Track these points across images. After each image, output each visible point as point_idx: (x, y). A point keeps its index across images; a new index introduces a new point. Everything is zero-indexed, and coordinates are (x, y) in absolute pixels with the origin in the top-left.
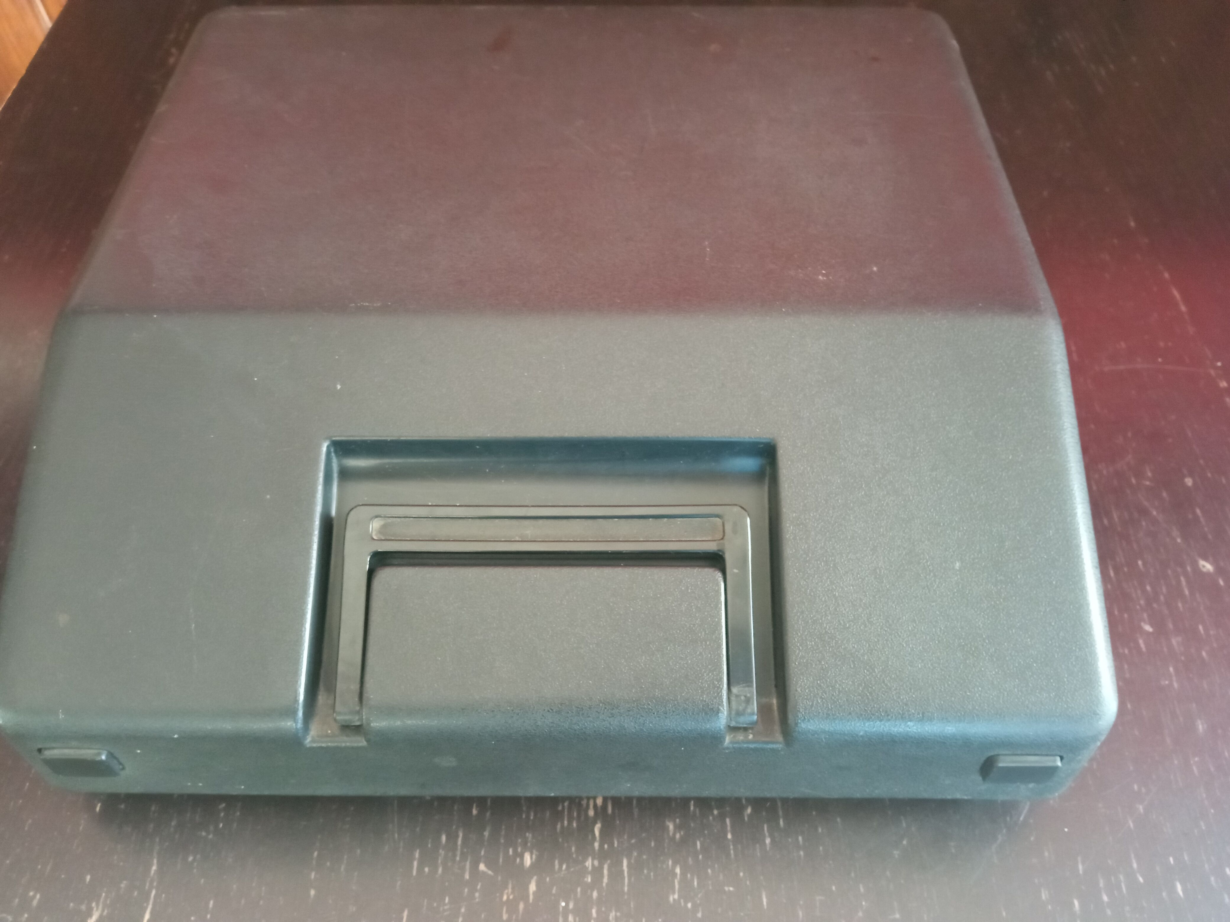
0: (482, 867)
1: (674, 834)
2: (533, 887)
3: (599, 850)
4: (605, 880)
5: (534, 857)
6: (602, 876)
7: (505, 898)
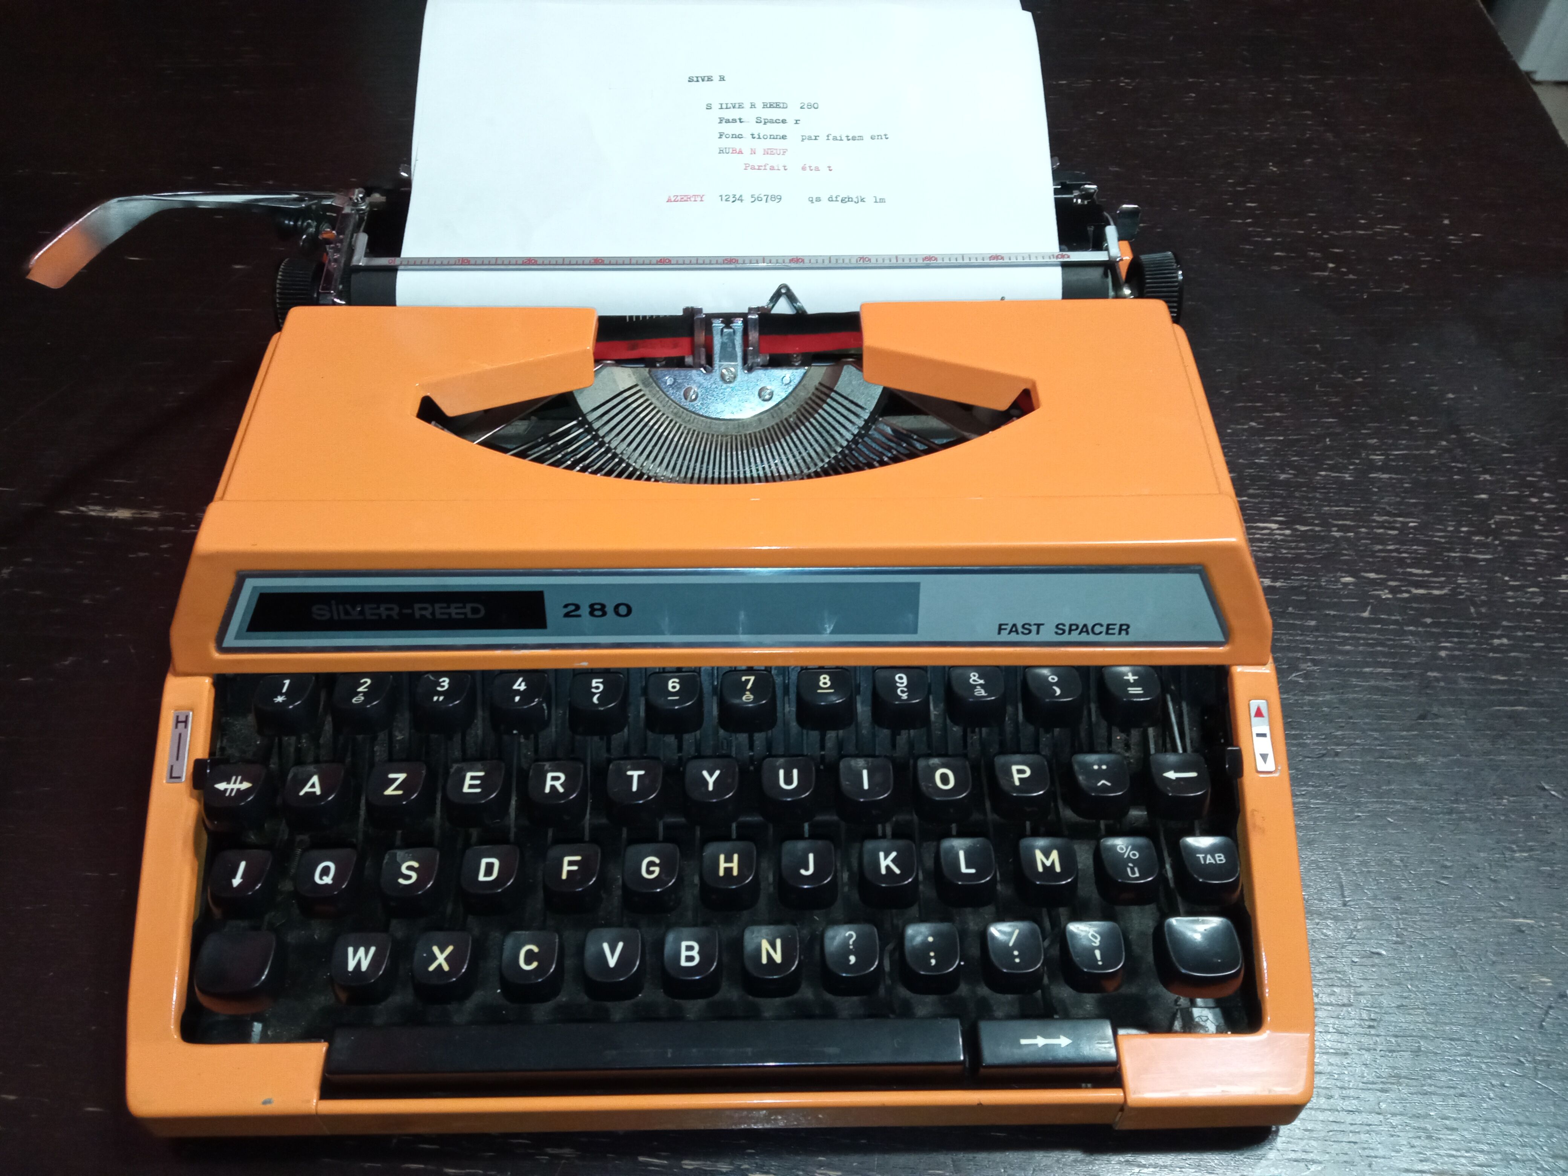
0: (1366, 614)
1: (1291, 474)
2: (1372, 575)
3: (1321, 527)
4: (1348, 523)
5: (1344, 575)
6: (1345, 525)
7: (1390, 596)
